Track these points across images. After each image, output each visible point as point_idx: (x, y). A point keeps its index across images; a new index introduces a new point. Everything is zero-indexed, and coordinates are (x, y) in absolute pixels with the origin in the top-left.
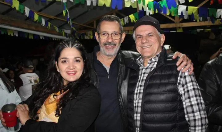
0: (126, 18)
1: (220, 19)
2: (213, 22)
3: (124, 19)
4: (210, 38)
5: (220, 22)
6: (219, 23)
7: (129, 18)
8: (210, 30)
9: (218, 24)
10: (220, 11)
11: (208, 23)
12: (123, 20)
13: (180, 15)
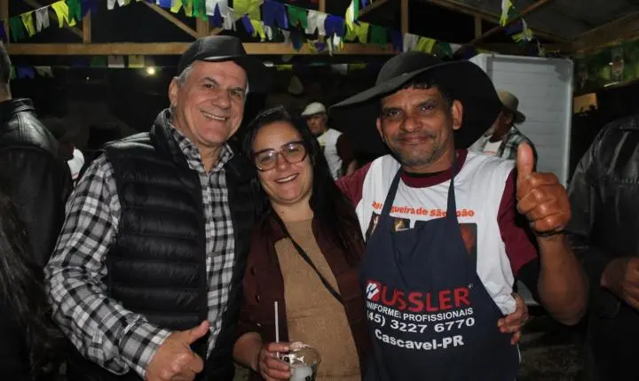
0: (43, 12)
1: (315, 41)
2: (297, 46)
3: (34, 16)
4: (291, 90)
5: (314, 48)
6: (311, 50)
7: (52, 11)
8: (290, 66)
9: (309, 53)
10: (315, 17)
11: (285, 49)
12: (30, 18)
13: (212, 14)
